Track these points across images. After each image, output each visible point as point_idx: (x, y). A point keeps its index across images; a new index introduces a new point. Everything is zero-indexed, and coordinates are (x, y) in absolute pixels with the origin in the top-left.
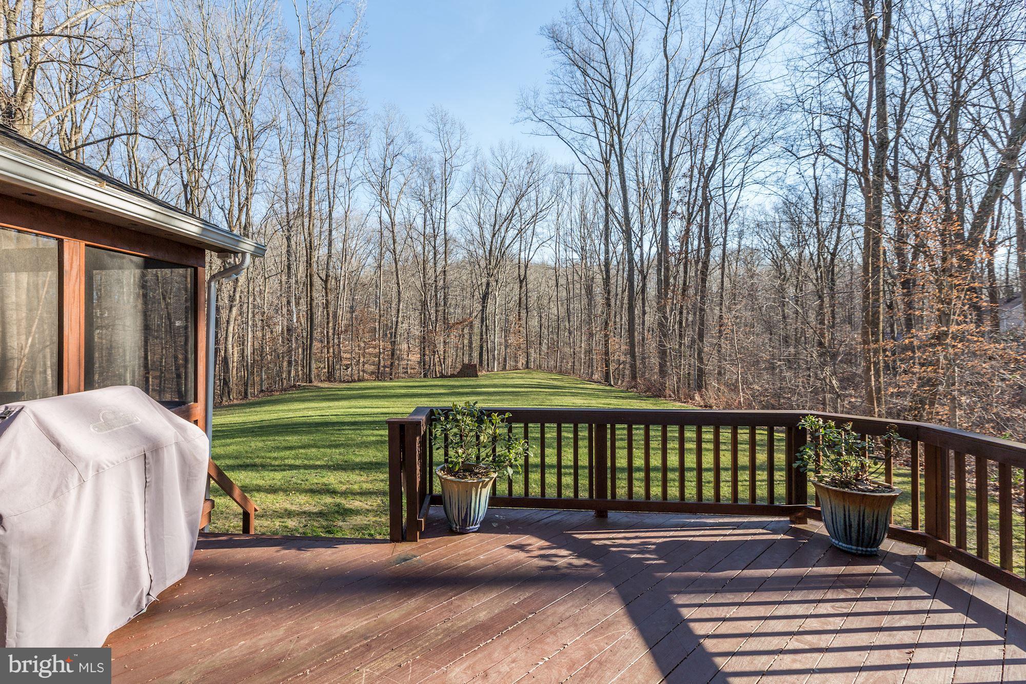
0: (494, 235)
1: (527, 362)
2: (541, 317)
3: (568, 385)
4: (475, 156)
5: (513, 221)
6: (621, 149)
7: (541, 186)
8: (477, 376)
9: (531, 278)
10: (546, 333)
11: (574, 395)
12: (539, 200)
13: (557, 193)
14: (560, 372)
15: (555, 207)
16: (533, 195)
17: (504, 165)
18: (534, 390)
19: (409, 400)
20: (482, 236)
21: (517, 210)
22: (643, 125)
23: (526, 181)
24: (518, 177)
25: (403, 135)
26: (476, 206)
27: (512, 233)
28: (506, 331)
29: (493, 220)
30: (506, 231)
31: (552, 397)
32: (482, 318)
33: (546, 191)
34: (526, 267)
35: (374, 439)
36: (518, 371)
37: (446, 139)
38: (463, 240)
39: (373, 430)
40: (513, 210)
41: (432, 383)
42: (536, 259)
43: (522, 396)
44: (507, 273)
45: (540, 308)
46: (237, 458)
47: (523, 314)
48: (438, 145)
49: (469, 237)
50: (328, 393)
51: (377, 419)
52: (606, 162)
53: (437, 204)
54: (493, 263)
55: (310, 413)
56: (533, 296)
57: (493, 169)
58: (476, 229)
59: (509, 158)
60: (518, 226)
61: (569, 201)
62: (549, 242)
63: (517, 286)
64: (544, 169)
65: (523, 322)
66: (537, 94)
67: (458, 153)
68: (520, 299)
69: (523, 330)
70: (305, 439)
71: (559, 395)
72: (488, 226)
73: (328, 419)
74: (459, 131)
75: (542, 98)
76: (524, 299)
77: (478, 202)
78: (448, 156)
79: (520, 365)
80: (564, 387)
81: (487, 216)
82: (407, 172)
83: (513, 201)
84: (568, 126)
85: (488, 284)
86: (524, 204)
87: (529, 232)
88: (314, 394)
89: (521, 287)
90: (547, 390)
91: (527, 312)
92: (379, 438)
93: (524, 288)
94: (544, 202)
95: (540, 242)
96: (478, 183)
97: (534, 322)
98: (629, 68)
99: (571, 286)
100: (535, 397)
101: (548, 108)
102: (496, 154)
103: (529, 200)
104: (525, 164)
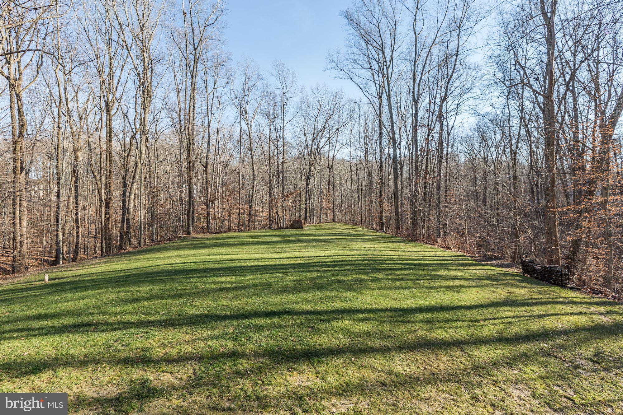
0: (313, 140)
1: (334, 217)
2: (341, 190)
3: (359, 233)
4: (302, 92)
5: (325, 132)
6: (389, 88)
7: (341, 112)
8: (302, 228)
9: (335, 167)
10: (344, 200)
11: (364, 240)
12: (340, 121)
13: (351, 116)
14: (354, 224)
15: (350, 124)
16: (336, 117)
17: (319, 98)
18: (338, 237)
19: (254, 247)
20: (306, 142)
21: (327, 126)
22: (401, 76)
23: (332, 108)
24: (327, 106)
25: (256, 76)
26: (302, 123)
27: (324, 140)
28: (321, 199)
29: (313, 131)
30: (321, 138)
31: (350, 243)
32: (306, 191)
33: (344, 116)
34: (333, 160)
35: (214, 286)
36: (328, 224)
37: (284, 80)
38: (295, 144)
39: (217, 276)
40: (325, 126)
41: (273, 233)
42: (339, 156)
43: (330, 242)
44: (322, 164)
45: (341, 184)
46: (79, 315)
47: (331, 189)
48: (278, 84)
49: (299, 142)
50: (199, 242)
51: (224, 266)
52: (380, 97)
53: (278, 120)
54: (313, 157)
55: (177, 261)
56: (337, 178)
57: (312, 101)
58: (302, 137)
59: (322, 94)
60: (328, 136)
61: (358, 120)
62: (346, 146)
63: (327, 172)
64: (343, 102)
65: (331, 193)
66: (338, 53)
67: (291, 89)
68: (329, 180)
69: (331, 198)
70: (156, 288)
71: (354, 241)
72: (310, 135)
73: (187, 267)
74: (291, 76)
75: (342, 56)
76: (331, 179)
77: (303, 121)
78: (285, 91)
79: (329, 219)
80: (357, 235)
81: (309, 129)
82: (259, 100)
83: (325, 121)
84: (357, 74)
85: (310, 170)
86: (331, 122)
87: (334, 139)
88: (189, 243)
89: (330, 172)
90: (346, 237)
91: (334, 187)
92: (219, 286)
93: (332, 173)
94: (343, 121)
95: (341, 146)
96: (304, 109)
97: (338, 193)
98: (393, 40)
99: (359, 172)
100: (339, 243)
101: (345, 62)
102: (314, 91)
103: (334, 120)
104: (332, 98)
